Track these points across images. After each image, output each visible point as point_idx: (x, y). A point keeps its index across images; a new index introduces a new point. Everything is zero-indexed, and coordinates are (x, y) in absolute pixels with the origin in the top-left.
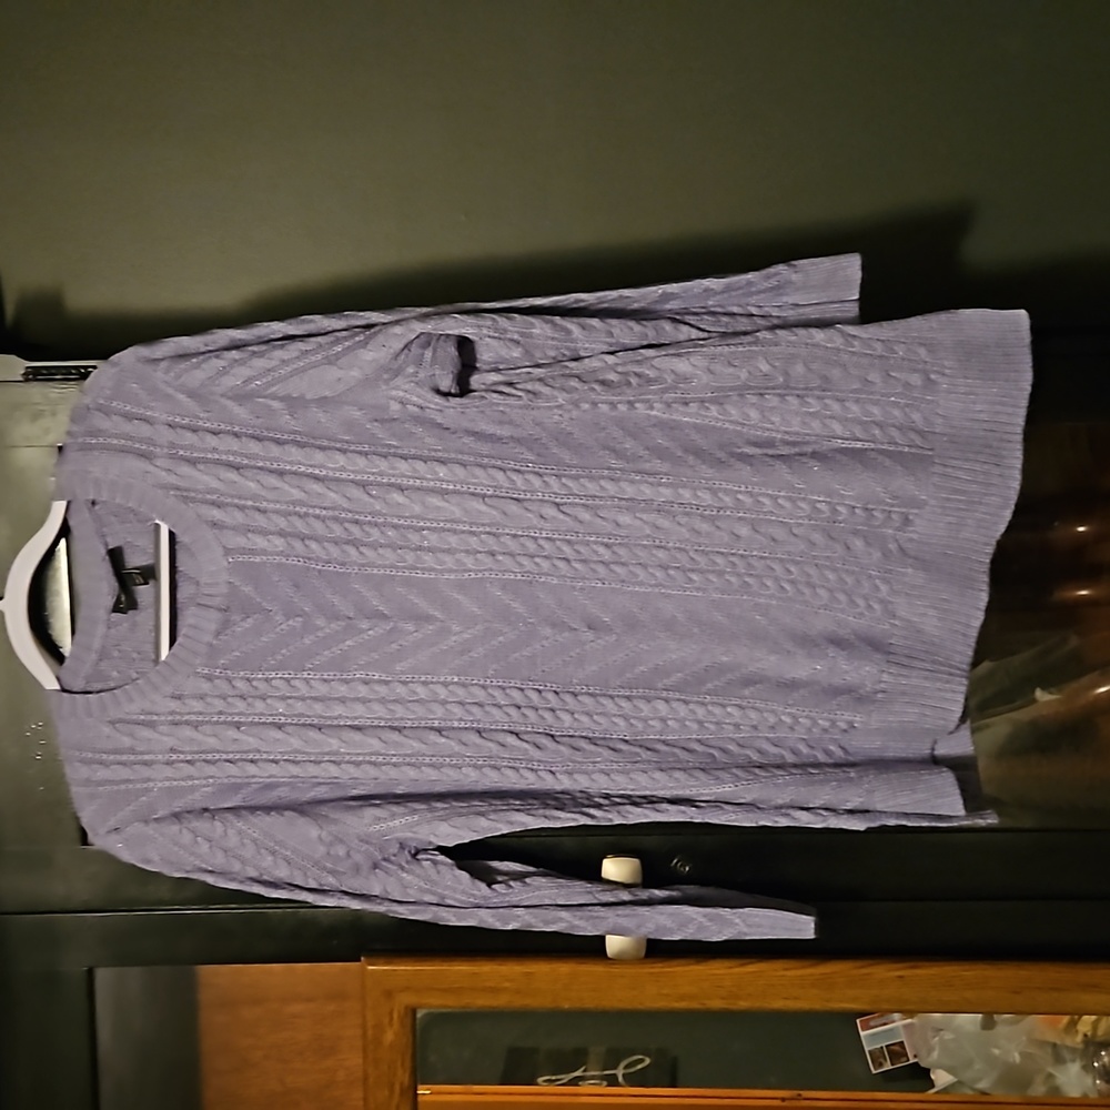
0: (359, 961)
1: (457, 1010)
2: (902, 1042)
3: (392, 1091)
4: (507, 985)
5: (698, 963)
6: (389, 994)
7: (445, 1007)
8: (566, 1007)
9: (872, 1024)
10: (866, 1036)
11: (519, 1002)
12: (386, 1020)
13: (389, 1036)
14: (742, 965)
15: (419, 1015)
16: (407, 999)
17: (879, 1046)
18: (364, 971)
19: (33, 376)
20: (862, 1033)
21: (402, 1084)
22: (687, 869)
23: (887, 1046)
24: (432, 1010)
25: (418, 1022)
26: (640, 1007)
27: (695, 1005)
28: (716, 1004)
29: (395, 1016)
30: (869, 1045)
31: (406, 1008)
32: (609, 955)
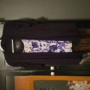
0: (29, 76)
2: (73, 88)
3: (32, 87)
15: (34, 80)
29: (32, 81)
32: (51, 75)
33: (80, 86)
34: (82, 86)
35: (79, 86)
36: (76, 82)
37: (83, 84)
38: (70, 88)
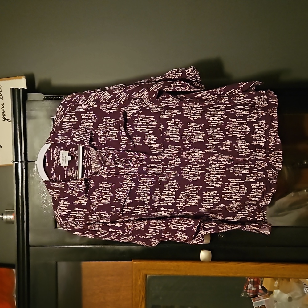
0: (131, 261)
1: (158, 275)
2: (265, 305)
3: (140, 298)
4: (172, 268)
5: (226, 263)
6: (139, 271)
7: (155, 274)
8: (189, 275)
9: (256, 300)
10: (254, 303)
11: (175, 273)
12: (139, 278)
13: (139, 282)
14: (238, 264)
15: (147, 277)
16: (145, 272)
17: (258, 306)
18: (132, 264)
19: (46, 99)
20: (253, 302)
21: (142, 296)
22: (223, 236)
23: (260, 306)
24: (151, 275)
25: (147, 278)
26: (210, 275)
27: (225, 275)
28: (231, 275)
29: (141, 276)
30: (255, 306)
31: (144, 274)
32: (201, 260)
33: (290, 299)
34: (297, 297)
35: (286, 296)
36: (276, 286)
37: (299, 291)
38: (255, 303)
